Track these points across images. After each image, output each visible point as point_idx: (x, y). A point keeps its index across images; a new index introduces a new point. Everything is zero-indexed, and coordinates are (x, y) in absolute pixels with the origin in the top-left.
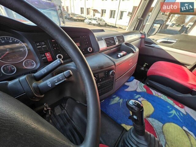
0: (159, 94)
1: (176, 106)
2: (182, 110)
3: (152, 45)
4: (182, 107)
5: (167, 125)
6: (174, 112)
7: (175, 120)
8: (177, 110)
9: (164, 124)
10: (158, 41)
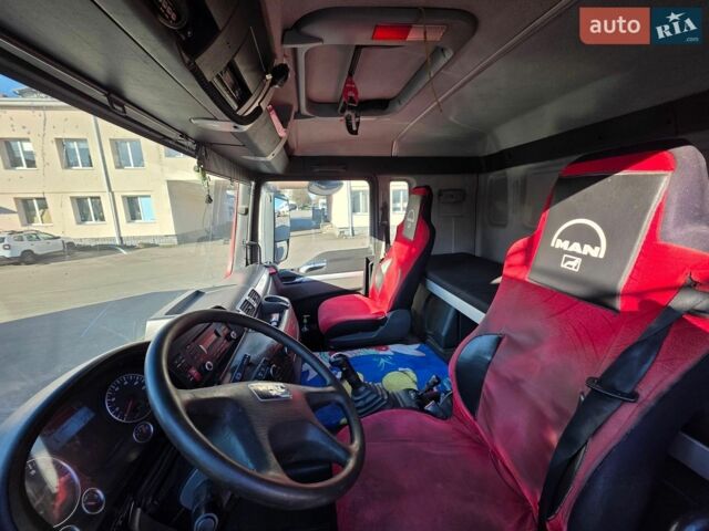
0: (355, 351)
1: (381, 353)
2: (389, 353)
3: (297, 280)
4: (387, 349)
5: (384, 380)
6: (383, 361)
7: (389, 369)
8: (384, 356)
9: (381, 381)
10: (303, 270)
